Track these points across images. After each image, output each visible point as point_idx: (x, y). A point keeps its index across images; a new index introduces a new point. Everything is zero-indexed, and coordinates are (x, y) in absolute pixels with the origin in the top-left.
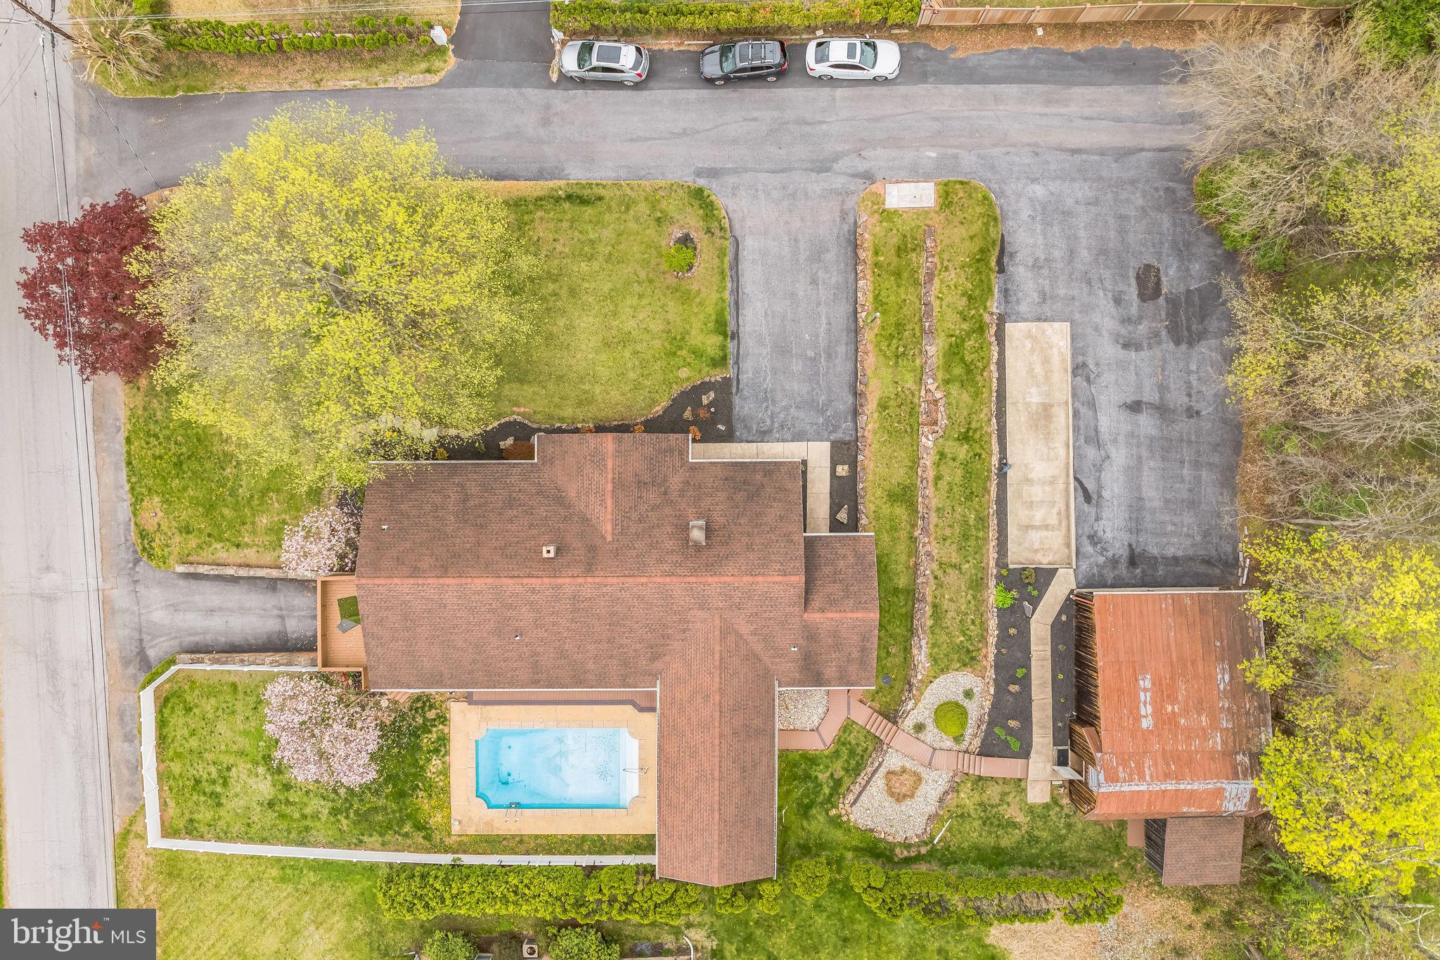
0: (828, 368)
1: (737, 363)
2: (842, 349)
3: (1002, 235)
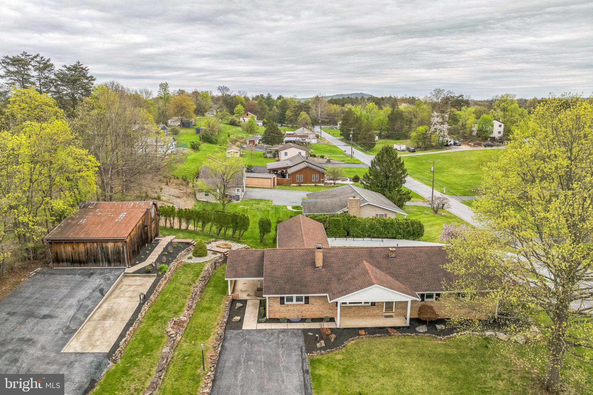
0: (240, 356)
1: (303, 359)
2: (228, 364)
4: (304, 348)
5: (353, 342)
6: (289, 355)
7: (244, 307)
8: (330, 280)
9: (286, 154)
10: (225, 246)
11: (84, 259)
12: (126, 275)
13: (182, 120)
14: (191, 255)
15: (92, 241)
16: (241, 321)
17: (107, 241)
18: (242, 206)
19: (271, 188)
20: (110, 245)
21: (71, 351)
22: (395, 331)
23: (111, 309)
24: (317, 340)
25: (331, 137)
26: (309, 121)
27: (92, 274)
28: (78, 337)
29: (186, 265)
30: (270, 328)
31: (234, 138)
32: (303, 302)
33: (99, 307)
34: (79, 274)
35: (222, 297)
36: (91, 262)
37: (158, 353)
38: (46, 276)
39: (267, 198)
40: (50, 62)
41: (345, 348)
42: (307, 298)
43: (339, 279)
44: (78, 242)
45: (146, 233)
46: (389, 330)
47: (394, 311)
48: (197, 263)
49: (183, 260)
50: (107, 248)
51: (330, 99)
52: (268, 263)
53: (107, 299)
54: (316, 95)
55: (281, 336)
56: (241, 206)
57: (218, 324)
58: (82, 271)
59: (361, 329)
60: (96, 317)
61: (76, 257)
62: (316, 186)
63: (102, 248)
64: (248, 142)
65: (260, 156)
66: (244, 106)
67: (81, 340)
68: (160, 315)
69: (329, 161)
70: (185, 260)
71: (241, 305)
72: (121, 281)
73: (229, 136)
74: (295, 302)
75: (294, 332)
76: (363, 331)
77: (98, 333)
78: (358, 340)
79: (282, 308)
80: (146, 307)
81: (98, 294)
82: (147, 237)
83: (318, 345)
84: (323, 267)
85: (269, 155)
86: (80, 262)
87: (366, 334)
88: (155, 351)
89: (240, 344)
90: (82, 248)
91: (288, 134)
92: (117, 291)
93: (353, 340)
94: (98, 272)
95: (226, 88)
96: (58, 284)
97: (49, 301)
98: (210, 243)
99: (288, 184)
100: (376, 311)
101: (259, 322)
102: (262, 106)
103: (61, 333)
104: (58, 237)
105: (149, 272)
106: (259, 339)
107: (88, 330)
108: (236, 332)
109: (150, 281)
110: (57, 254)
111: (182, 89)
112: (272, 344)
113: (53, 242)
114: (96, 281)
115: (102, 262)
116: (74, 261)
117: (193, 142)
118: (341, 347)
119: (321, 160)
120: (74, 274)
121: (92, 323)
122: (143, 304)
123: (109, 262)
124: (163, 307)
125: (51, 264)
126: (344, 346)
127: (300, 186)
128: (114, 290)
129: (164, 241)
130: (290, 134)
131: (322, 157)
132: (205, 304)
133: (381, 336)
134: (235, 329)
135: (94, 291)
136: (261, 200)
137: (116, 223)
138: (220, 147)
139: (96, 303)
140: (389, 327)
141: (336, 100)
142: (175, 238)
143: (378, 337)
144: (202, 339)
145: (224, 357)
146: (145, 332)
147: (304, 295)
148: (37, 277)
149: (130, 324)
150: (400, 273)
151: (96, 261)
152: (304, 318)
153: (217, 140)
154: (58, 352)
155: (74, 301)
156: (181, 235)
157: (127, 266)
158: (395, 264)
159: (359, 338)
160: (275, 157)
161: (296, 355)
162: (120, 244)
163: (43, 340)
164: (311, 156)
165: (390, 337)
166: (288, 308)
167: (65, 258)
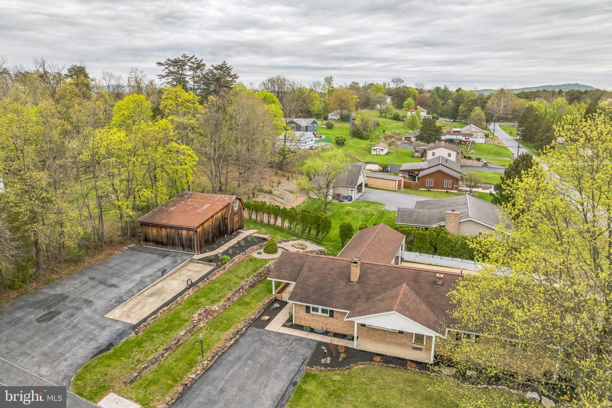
0: (244, 354)
1: (299, 371)
2: (230, 358)
3: (91, 358)
4: (308, 360)
5: (361, 366)
6: (289, 364)
7: (279, 309)
8: (359, 297)
9: (434, 154)
10: (300, 246)
11: (165, 242)
12: (192, 261)
13: (341, 115)
14: (262, 251)
15: (171, 227)
16: (269, 321)
17: (182, 229)
18: (350, 208)
19: (395, 191)
20: (184, 232)
21: (111, 317)
22: (414, 365)
23: (162, 289)
24: (325, 356)
25: (507, 136)
26: (484, 117)
27: (167, 255)
28: (123, 306)
29: (252, 260)
30: (289, 333)
31: (390, 134)
32: (328, 315)
33: (155, 285)
34: (157, 254)
35: (267, 295)
36: (170, 245)
37: (175, 334)
38: (134, 252)
39: (381, 202)
40: (203, 62)
41: (349, 371)
42: (332, 312)
43: (368, 298)
44: (161, 226)
45: (226, 225)
46: (409, 363)
47: (425, 344)
48: (263, 259)
49: (253, 255)
50: (182, 234)
51: (519, 92)
52: (307, 269)
53: (165, 279)
54: (500, 88)
55: (294, 343)
56: (348, 208)
57: (244, 320)
58: (162, 251)
59: (378, 355)
60: (146, 293)
61: (159, 239)
62: (447, 192)
63: (178, 234)
64: (403, 139)
65: (408, 155)
66: (415, 99)
67: (123, 310)
68: (199, 301)
69: (485, 165)
70: (255, 255)
71: (279, 306)
72: (186, 265)
73: (384, 132)
74: (320, 313)
75: (308, 342)
76: (380, 357)
77: (139, 306)
78: (369, 366)
79: (307, 316)
80: (191, 292)
81: (160, 273)
82: (227, 229)
83: (323, 361)
84: (358, 282)
85: (417, 154)
86: (162, 244)
87: (380, 362)
88: (172, 332)
89: (253, 342)
90: (164, 232)
91: (454, 132)
92: (177, 274)
93: (362, 364)
94: (173, 254)
95: (400, 80)
96: (137, 260)
97: (122, 273)
98: (288, 241)
99: (416, 188)
100: (404, 340)
101: (284, 326)
102: (434, 100)
103: (114, 301)
104: (147, 221)
105: (211, 261)
106: (273, 341)
107: (133, 303)
108: (257, 330)
109: (208, 268)
110: (146, 235)
111: (356, 81)
112: (281, 349)
113: (143, 224)
114: (166, 262)
115: (178, 246)
116: (158, 242)
117: (338, 138)
118: (344, 368)
119: (476, 163)
120: (154, 254)
121: (140, 298)
122: (189, 288)
123: (183, 246)
124: (206, 295)
125: (142, 242)
126: (349, 368)
127: (429, 191)
128: (175, 273)
129: (245, 233)
130: (457, 132)
131: (478, 160)
132: (247, 299)
133: (396, 367)
134: (258, 327)
135: (159, 270)
136: (373, 203)
137: (197, 213)
138: (371, 143)
139: (153, 281)
140: (410, 360)
141: (526, 93)
142: (256, 232)
143: (393, 368)
144: (221, 330)
145: (231, 351)
146: (176, 313)
147: (329, 309)
148: (128, 252)
149: (166, 305)
150: (439, 304)
151: (173, 245)
152: (328, 330)
153: (368, 136)
154: (102, 316)
155: (138, 277)
156: (264, 230)
157: (197, 252)
158: (439, 292)
159: (370, 364)
160: (422, 157)
161: (295, 365)
162: (191, 233)
163: (99, 304)
164: (465, 157)
165: (406, 371)
166: (313, 318)
167: (151, 238)
